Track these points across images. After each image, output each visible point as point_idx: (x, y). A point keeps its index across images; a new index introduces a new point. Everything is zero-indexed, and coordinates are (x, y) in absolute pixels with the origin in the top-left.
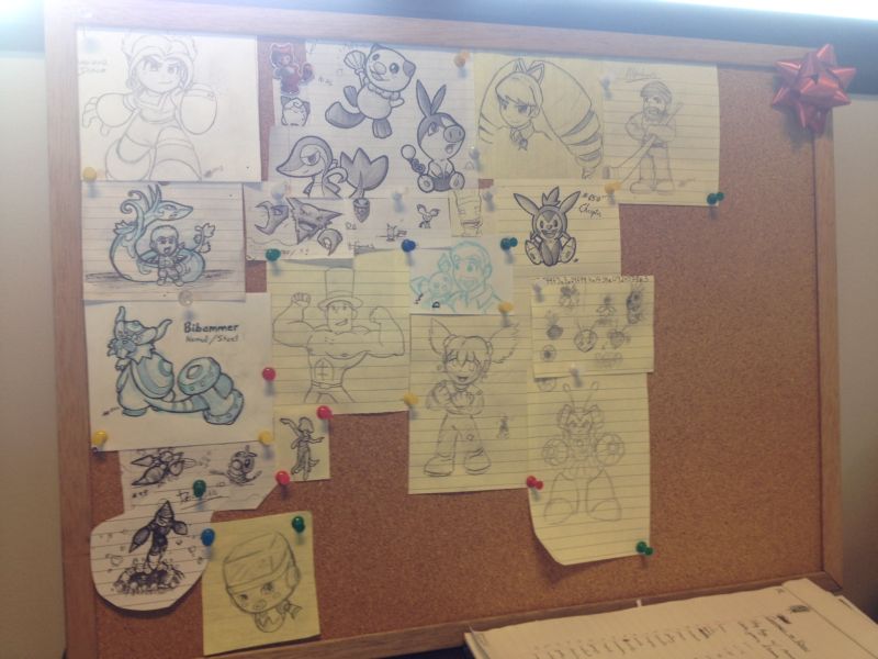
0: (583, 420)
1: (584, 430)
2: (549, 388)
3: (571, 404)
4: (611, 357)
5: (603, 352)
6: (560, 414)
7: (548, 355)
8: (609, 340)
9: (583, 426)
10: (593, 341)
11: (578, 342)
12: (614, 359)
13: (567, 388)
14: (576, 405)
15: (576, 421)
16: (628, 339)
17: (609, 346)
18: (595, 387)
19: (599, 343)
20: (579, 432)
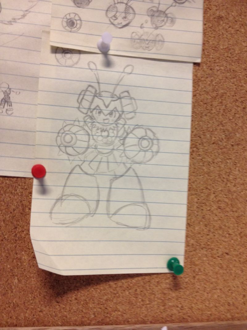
0: (111, 108)
1: (112, 119)
2: (69, 62)
3: (96, 85)
4: (151, 38)
5: (141, 31)
6: (82, 94)
7: (71, 23)
8: (149, 19)
9: (111, 114)
10: (130, 17)
11: (111, 14)
12: (154, 41)
13: (92, 66)
14: (103, 87)
15: (103, 107)
16: (173, 21)
17: (149, 24)
18: (128, 70)
19: (137, 21)
20: (104, 120)
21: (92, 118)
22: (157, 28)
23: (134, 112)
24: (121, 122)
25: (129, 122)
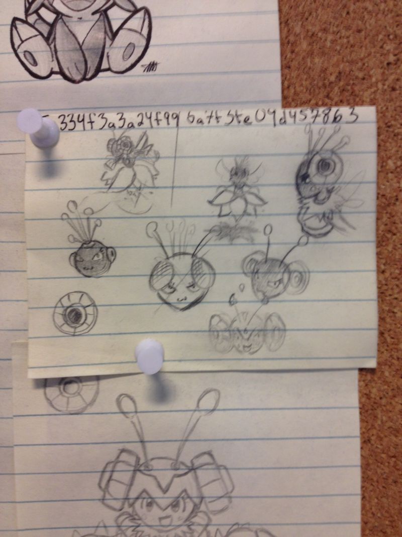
0: (174, 491)
2: (76, 403)
3: (137, 448)
4: (256, 324)
5: (230, 312)
6: (108, 472)
7: (74, 316)
8: (247, 281)
10: (204, 282)
11: (161, 282)
12: (264, 330)
14: (153, 450)
15: (156, 492)
17: (248, 294)
19: (222, 288)
20: (161, 519)
21: (133, 517)
22: (266, 300)
23: (228, 496)
24: (200, 519)
25: (215, 519)
